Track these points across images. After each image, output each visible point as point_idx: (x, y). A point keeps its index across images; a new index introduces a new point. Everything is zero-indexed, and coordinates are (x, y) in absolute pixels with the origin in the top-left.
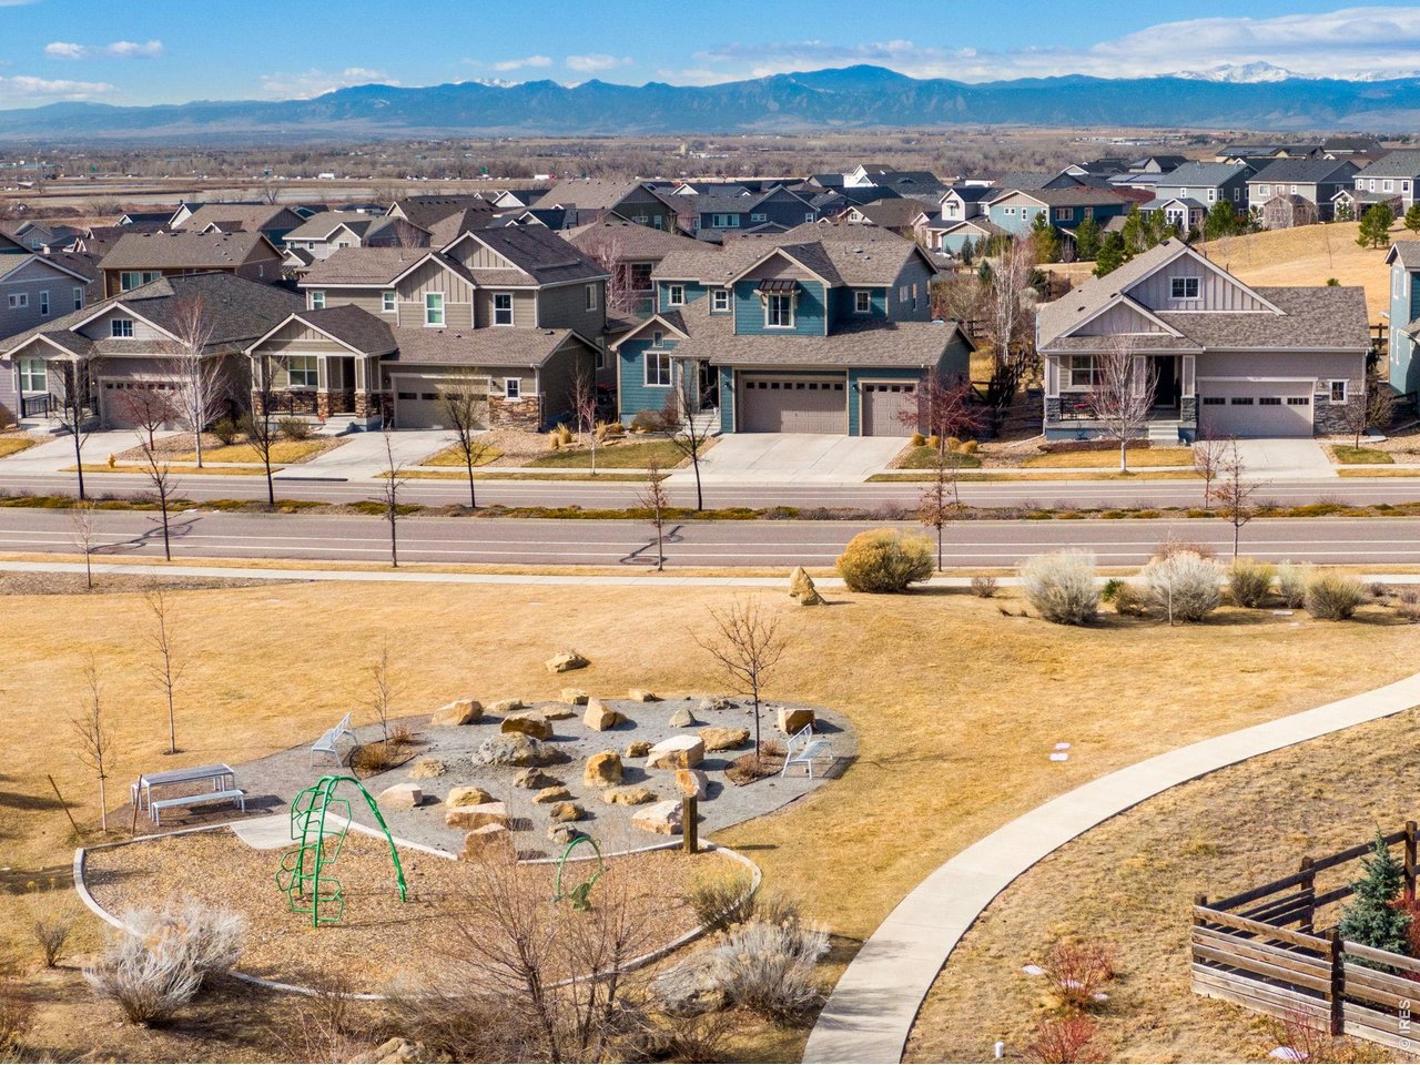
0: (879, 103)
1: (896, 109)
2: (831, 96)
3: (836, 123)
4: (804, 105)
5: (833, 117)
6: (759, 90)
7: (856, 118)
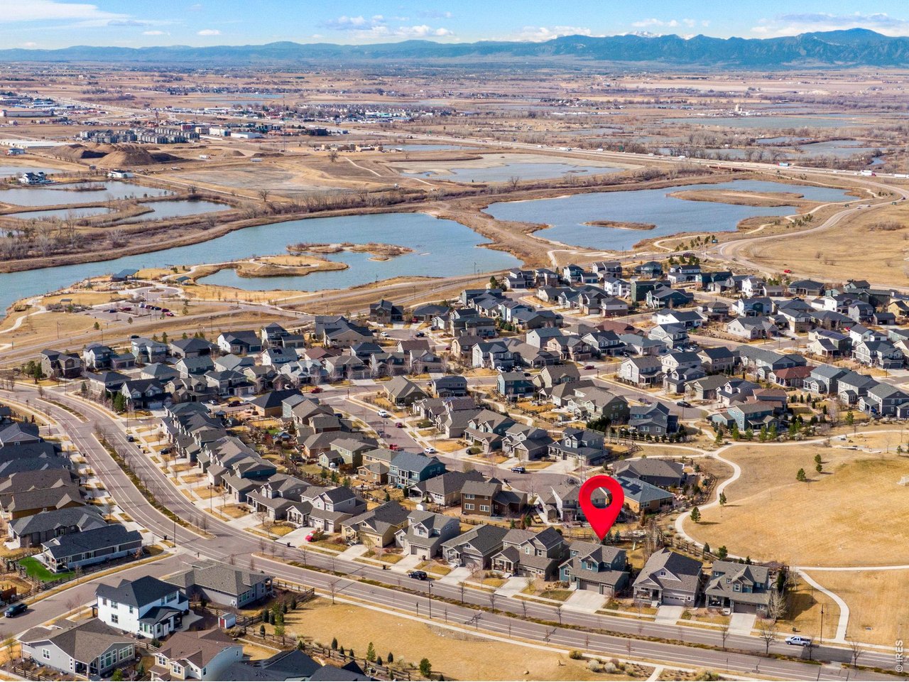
0: (866, 52)
1: (876, 55)
2: (837, 47)
3: (840, 63)
4: (821, 52)
5: (838, 59)
6: (795, 43)
7: (852, 60)
